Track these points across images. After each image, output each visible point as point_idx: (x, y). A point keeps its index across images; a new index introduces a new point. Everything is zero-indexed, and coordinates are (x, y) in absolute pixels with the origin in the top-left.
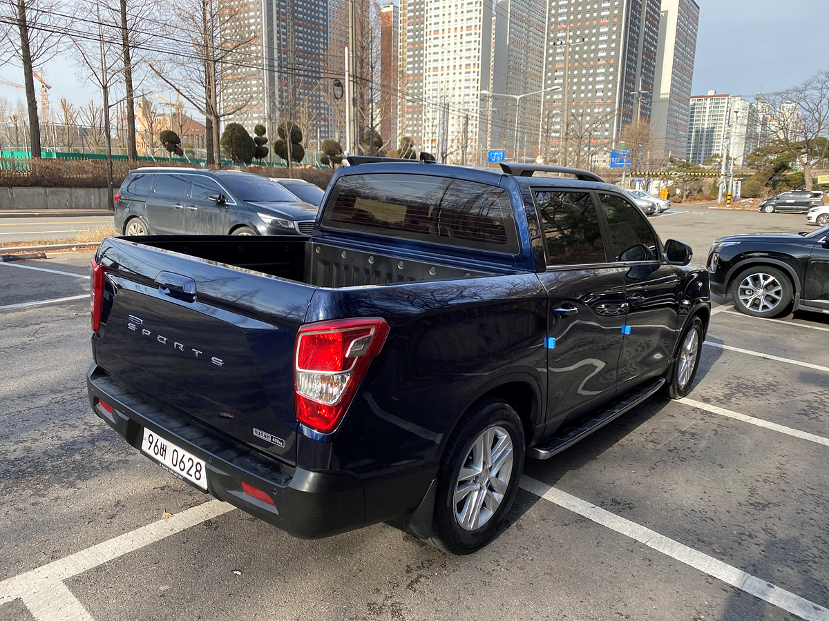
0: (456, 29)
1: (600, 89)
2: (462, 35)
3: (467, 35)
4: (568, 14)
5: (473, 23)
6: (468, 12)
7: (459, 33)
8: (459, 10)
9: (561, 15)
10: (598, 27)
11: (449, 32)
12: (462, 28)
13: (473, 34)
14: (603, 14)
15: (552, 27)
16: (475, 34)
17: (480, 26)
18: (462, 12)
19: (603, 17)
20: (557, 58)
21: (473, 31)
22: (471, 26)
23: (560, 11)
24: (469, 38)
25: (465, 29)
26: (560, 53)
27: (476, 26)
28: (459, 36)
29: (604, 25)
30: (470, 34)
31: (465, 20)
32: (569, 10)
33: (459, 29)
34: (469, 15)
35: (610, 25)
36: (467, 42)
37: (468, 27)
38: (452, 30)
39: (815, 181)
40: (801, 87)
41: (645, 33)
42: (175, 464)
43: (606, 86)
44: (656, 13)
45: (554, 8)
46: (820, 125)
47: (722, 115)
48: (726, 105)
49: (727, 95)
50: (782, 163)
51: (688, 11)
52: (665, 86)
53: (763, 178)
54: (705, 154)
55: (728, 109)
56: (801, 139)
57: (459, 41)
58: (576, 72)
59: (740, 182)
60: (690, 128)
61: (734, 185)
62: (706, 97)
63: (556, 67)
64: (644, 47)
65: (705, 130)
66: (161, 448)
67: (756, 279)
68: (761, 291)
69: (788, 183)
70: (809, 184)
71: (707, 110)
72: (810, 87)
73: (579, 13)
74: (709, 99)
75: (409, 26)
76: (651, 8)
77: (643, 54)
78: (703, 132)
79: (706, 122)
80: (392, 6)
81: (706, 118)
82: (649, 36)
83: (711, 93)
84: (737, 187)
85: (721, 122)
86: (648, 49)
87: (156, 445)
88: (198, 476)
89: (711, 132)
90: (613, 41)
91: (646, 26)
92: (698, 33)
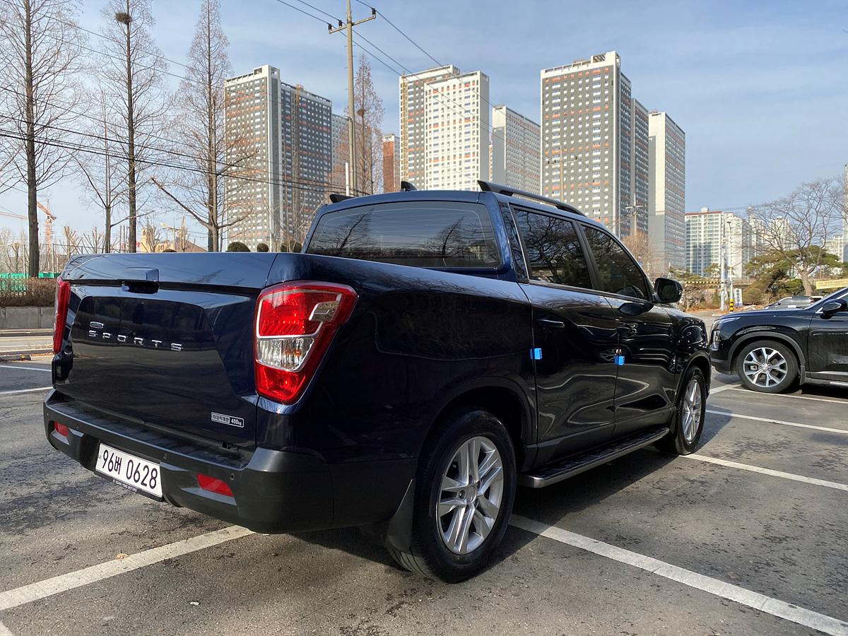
0: (455, 156)
1: (596, 208)
2: (460, 162)
3: (466, 161)
4: (562, 140)
5: (471, 150)
6: (466, 140)
7: (458, 160)
8: (458, 139)
9: (555, 141)
10: (591, 151)
11: (448, 159)
12: (460, 155)
13: (471, 160)
14: (594, 139)
15: (547, 153)
16: (474, 160)
17: (478, 153)
18: (460, 141)
19: (595, 143)
20: (553, 181)
21: (471, 158)
22: (469, 153)
23: (554, 138)
24: (467, 165)
25: (463, 156)
26: (556, 176)
27: (474, 153)
28: (458, 163)
29: (596, 150)
30: (469, 161)
31: (463, 148)
32: (562, 136)
33: (457, 156)
34: (468, 143)
35: (602, 149)
36: (466, 168)
37: (466, 154)
38: (452, 157)
39: (813, 288)
40: (788, 198)
41: (636, 156)
42: (129, 476)
43: (602, 205)
44: (644, 138)
45: (547, 135)
46: (811, 233)
47: (717, 231)
48: (720, 221)
49: (720, 212)
50: (779, 271)
51: (675, 136)
52: (660, 203)
53: (762, 285)
54: (705, 264)
55: (723, 225)
56: (794, 247)
57: (458, 167)
58: (572, 193)
59: (740, 290)
60: (687, 243)
61: (735, 293)
62: (700, 214)
63: (553, 188)
64: (636, 169)
65: (703, 245)
66: (116, 462)
67: (759, 354)
68: (766, 366)
69: (787, 289)
70: (808, 291)
71: (703, 226)
72: (796, 198)
73: (572, 139)
74: (703, 216)
75: (410, 154)
76: (639, 134)
77: (636, 175)
78: (700, 247)
79: (702, 238)
80: (393, 137)
81: (702, 234)
82: (640, 158)
83: (704, 210)
84: (738, 294)
85: (717, 237)
86: (640, 170)
87: (111, 461)
88: (153, 484)
89: (708, 247)
90: (606, 164)
91: (636, 150)
92: (686, 156)
